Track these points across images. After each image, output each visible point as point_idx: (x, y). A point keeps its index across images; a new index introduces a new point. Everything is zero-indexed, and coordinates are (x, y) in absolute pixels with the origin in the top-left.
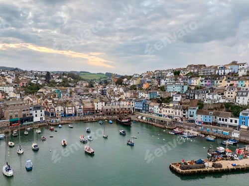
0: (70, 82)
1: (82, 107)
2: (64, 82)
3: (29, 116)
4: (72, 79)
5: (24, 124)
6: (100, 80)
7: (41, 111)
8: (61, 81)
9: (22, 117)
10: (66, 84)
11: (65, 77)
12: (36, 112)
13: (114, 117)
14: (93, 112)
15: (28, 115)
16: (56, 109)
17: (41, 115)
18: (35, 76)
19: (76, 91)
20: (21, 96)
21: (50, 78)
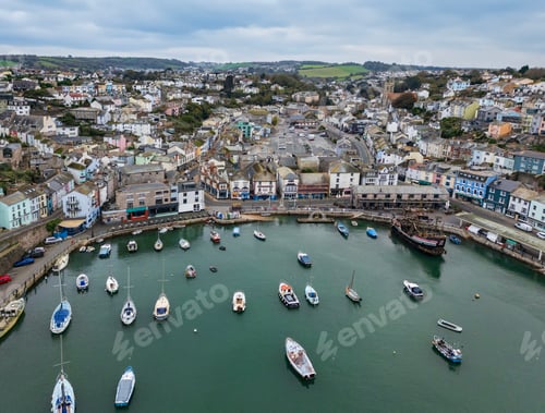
0: (275, 94)
1: (296, 182)
2: (262, 93)
3: (169, 202)
4: (280, 88)
5: (158, 216)
6: (347, 78)
7: (197, 193)
8: (255, 91)
9: (154, 204)
10: (265, 98)
11: (265, 82)
12: (185, 195)
13: (384, 216)
14: (323, 192)
15: (166, 200)
16: (232, 185)
17: (197, 200)
18: (204, 82)
19: (287, 114)
20: (164, 142)
21: (233, 86)
